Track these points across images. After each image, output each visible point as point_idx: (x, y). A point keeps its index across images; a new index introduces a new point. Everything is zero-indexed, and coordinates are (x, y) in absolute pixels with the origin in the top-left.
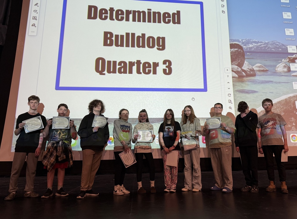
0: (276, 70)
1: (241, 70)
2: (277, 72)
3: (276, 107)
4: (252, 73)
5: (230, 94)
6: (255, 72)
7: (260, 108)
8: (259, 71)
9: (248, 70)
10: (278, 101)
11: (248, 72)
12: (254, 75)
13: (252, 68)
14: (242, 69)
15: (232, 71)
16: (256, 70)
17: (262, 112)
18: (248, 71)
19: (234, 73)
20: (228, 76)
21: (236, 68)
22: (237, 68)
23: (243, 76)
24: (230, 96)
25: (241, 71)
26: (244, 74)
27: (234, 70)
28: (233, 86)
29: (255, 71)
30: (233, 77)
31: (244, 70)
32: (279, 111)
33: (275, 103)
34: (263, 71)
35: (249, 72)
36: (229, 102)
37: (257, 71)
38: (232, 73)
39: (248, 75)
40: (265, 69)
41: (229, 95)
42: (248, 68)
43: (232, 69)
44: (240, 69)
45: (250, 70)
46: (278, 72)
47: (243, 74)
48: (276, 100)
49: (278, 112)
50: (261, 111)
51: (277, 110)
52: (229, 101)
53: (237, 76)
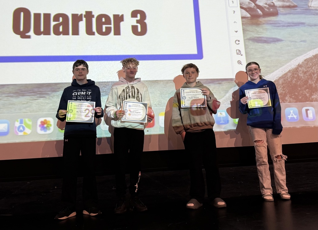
0: (310, 5)
1: (254, 6)
2: (310, 8)
3: (312, 64)
4: (271, 10)
5: (239, 41)
6: (277, 9)
7: (286, 65)
8: (283, 7)
9: (266, 5)
10: (314, 54)
11: (266, 9)
12: (275, 14)
13: (273, 3)
14: (256, 5)
15: (241, 7)
16: (278, 6)
17: (290, 73)
18: (265, 7)
19: (243, 11)
20: (234, 11)
21: (247, 3)
22: (249, 3)
23: (258, 16)
24: (239, 44)
25: (255, 8)
26: (260, 12)
27: (244, 7)
28: (243, 32)
29: (276, 7)
30: (242, 18)
31: (259, 6)
32: (317, 69)
33: (310, 58)
34: (289, 7)
35: (268, 8)
36: (238, 54)
37: (280, 7)
38: (241, 11)
39: (266, 14)
40: (292, 5)
41: (237, 42)
42: (266, 2)
43: (241, 4)
44: (253, 4)
45: (269, 5)
46: (312, 8)
47: (258, 11)
48: (311, 52)
49: (315, 71)
50: (288, 70)
51: (313, 68)
52: (238, 51)
53: (249, 15)
